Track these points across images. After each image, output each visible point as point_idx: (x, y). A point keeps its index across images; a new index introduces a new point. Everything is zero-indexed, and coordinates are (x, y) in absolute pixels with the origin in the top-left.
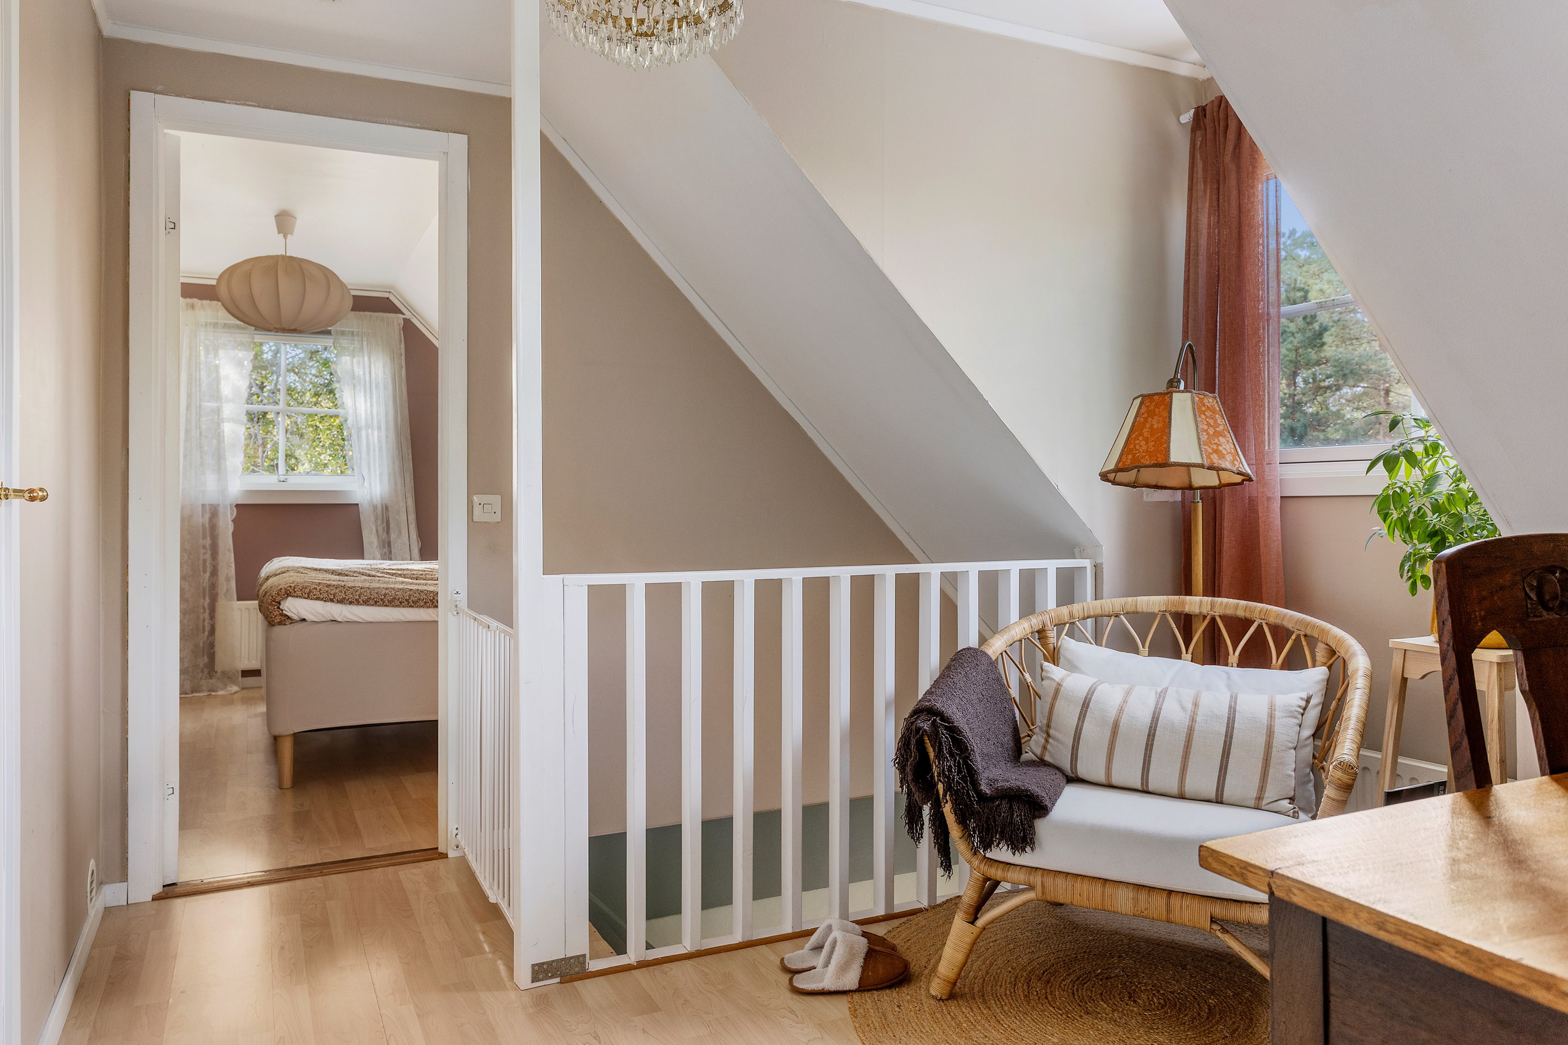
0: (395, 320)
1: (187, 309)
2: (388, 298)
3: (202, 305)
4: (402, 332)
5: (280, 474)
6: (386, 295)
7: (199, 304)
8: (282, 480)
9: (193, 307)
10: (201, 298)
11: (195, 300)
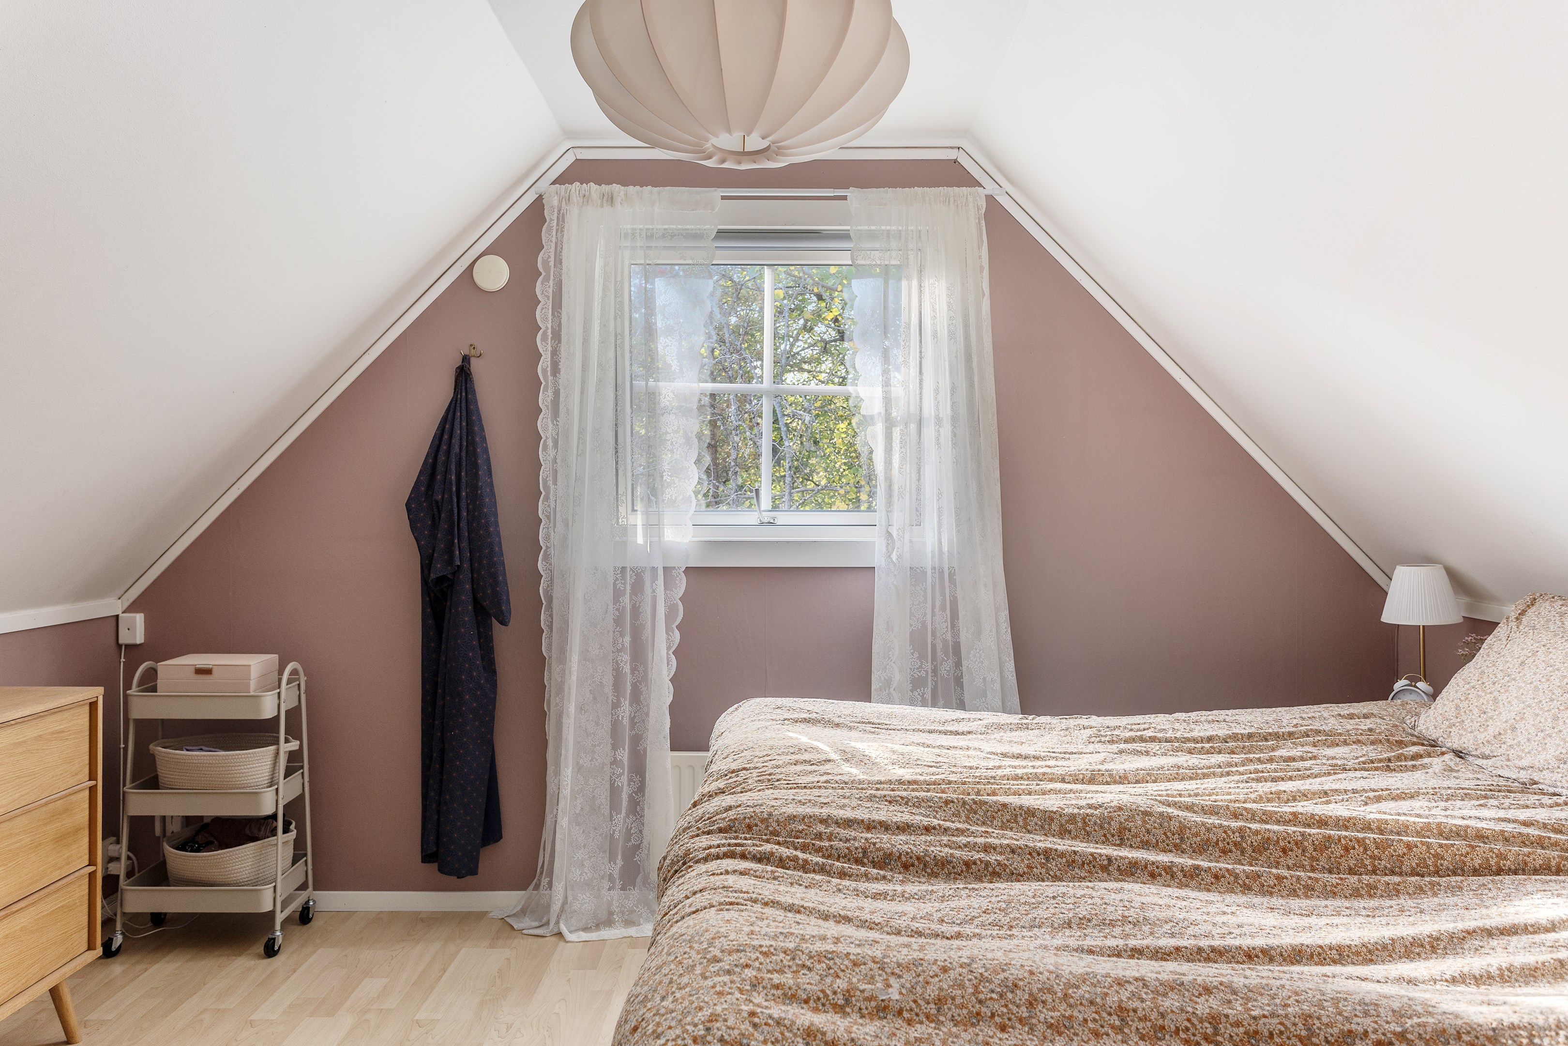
0: (970, 199)
1: (602, 206)
2: (955, 161)
3: (626, 195)
4: (983, 222)
5: (762, 509)
6: (951, 155)
7: (622, 193)
8: (766, 520)
9: (611, 200)
10: (625, 184)
11: (616, 187)
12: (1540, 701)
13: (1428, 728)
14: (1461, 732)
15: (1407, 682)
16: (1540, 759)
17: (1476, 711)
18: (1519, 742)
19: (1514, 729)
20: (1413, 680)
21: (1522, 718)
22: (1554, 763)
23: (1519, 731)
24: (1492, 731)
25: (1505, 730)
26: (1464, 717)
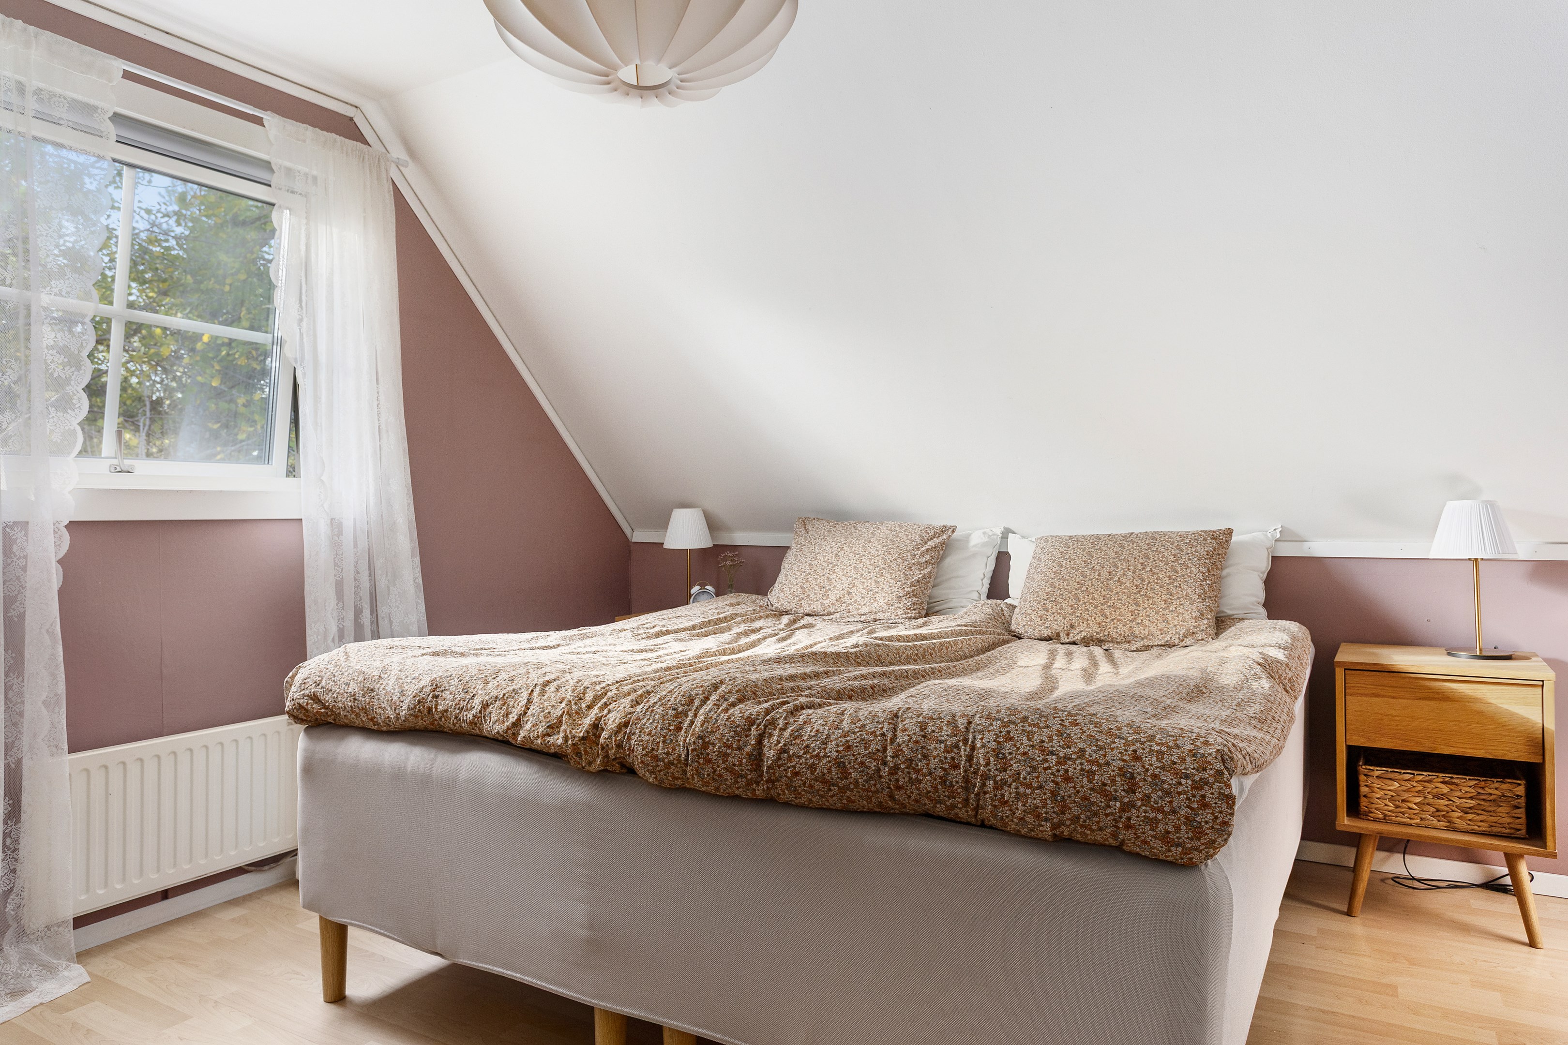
12: (862, 575)
13: (782, 605)
14: (809, 602)
15: (698, 587)
16: (875, 606)
17: (817, 588)
18: (856, 600)
19: (849, 593)
20: (703, 586)
21: (854, 586)
22: (885, 607)
23: (854, 594)
24: (833, 597)
25: (844, 595)
26: (809, 593)
